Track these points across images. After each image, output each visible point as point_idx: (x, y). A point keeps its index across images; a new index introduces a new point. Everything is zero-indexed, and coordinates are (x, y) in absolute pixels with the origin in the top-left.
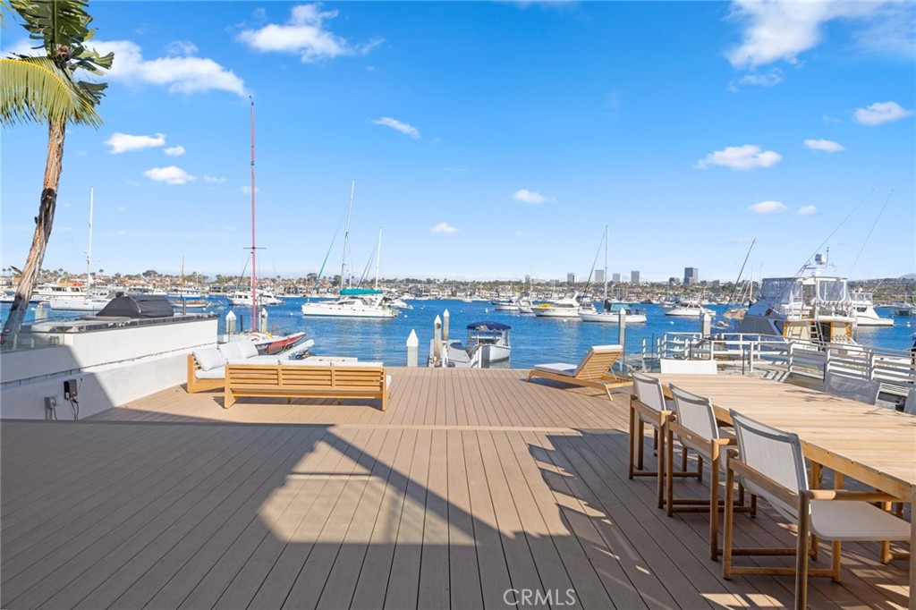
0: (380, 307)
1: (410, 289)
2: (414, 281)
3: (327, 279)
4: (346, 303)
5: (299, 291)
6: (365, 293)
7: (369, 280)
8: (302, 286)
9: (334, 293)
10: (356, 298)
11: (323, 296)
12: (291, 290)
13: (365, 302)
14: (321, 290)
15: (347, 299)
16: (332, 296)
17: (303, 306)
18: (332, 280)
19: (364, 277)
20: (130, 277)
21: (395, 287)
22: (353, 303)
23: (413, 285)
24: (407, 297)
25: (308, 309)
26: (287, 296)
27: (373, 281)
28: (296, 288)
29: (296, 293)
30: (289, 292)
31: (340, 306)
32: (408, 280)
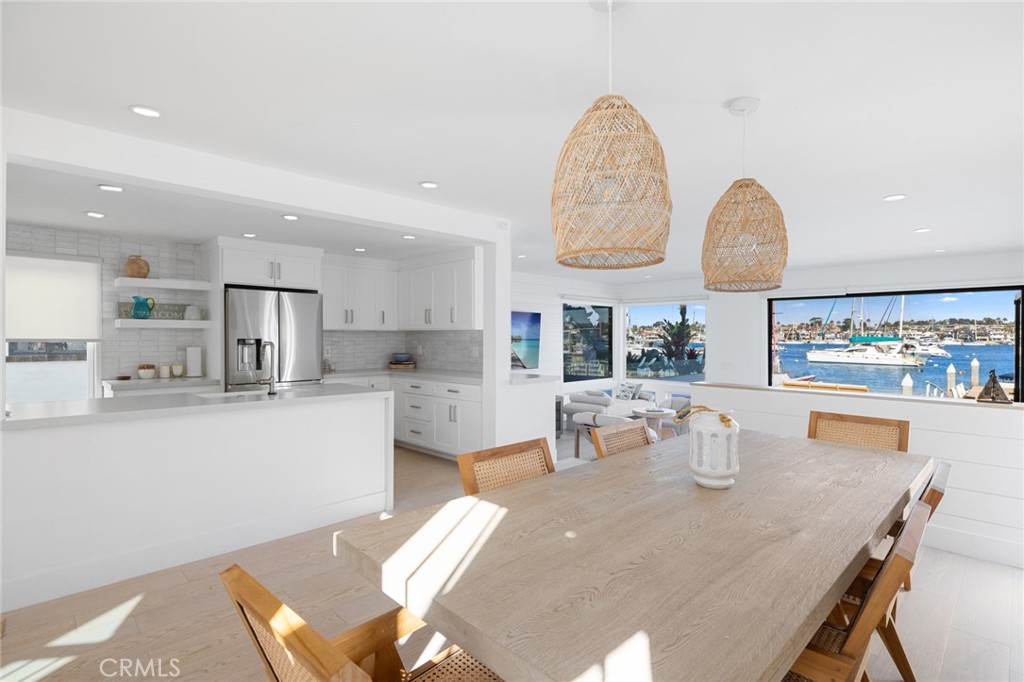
0: (901, 355)
1: (955, 332)
2: (961, 321)
3: (835, 324)
4: (856, 350)
5: (801, 337)
6: (883, 339)
7: (892, 323)
8: (804, 332)
9: (844, 338)
10: (869, 345)
11: (830, 342)
12: (793, 336)
13: (880, 349)
14: (827, 336)
15: (858, 346)
16: (842, 342)
17: (808, 354)
18: (841, 324)
19: (885, 319)
20: (644, 328)
21: (930, 330)
22: (865, 350)
23: (962, 326)
24: (948, 341)
25: (813, 356)
26: (788, 342)
27: (897, 324)
28: (798, 334)
29: (798, 339)
30: (790, 339)
31: (850, 354)
32: (953, 321)
